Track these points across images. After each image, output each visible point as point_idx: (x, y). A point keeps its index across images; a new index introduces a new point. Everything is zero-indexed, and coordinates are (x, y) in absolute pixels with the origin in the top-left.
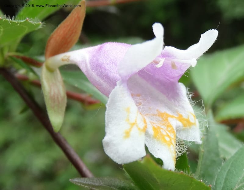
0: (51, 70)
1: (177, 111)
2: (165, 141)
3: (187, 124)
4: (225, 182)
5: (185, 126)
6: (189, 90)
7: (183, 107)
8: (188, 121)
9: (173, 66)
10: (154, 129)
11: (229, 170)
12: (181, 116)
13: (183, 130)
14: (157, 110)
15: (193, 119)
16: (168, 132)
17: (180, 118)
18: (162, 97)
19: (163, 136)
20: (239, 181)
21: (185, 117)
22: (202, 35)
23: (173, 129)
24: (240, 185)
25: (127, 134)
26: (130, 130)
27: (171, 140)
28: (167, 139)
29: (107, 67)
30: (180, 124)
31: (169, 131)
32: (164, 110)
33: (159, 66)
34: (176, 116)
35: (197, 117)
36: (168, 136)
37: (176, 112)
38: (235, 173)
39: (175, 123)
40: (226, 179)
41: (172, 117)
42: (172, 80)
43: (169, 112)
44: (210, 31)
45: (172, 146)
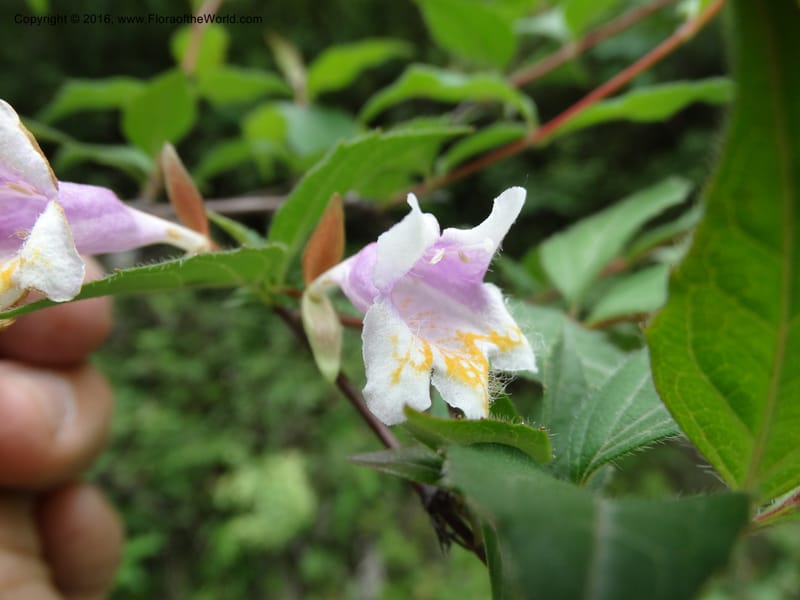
0: (316, 300)
1: (487, 328)
2: (467, 378)
3: (506, 345)
5: (503, 349)
6: (503, 292)
7: (497, 321)
8: (508, 340)
9: (462, 258)
10: (448, 360)
12: (495, 333)
13: (502, 356)
14: (457, 331)
15: (516, 335)
16: (473, 364)
17: (495, 338)
18: (462, 309)
19: (463, 371)
20: (610, 432)
21: (501, 334)
22: (495, 200)
23: (482, 357)
24: (612, 440)
25: (396, 378)
26: (400, 370)
27: (478, 376)
28: (471, 375)
30: (494, 346)
31: (475, 362)
32: (467, 329)
33: (434, 261)
34: (487, 336)
36: (473, 369)
37: (485, 329)
38: (601, 419)
39: (485, 346)
40: (588, 432)
41: (481, 338)
42: (473, 281)
43: (475, 332)
44: (509, 190)
45: (479, 385)
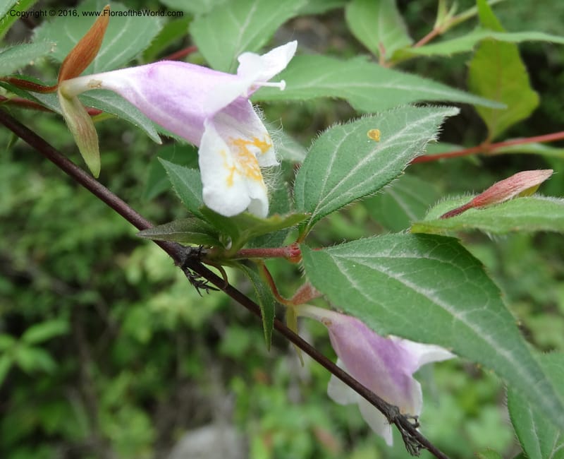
0: (69, 98)
1: (251, 135)
3: (265, 148)
4: (306, 198)
5: (263, 150)
7: (257, 129)
8: (265, 143)
11: (306, 183)
12: (257, 140)
13: (263, 155)
14: (230, 138)
15: (269, 141)
17: (257, 143)
21: (261, 140)
23: (253, 157)
25: (230, 182)
26: (231, 176)
27: (259, 174)
28: (257, 174)
29: (176, 99)
30: (259, 150)
34: (252, 142)
35: (273, 138)
36: (255, 169)
38: (313, 185)
39: (253, 150)
40: (306, 195)
41: (249, 143)
